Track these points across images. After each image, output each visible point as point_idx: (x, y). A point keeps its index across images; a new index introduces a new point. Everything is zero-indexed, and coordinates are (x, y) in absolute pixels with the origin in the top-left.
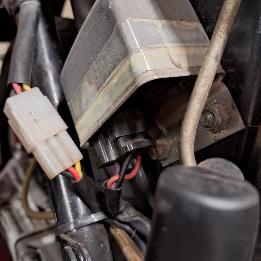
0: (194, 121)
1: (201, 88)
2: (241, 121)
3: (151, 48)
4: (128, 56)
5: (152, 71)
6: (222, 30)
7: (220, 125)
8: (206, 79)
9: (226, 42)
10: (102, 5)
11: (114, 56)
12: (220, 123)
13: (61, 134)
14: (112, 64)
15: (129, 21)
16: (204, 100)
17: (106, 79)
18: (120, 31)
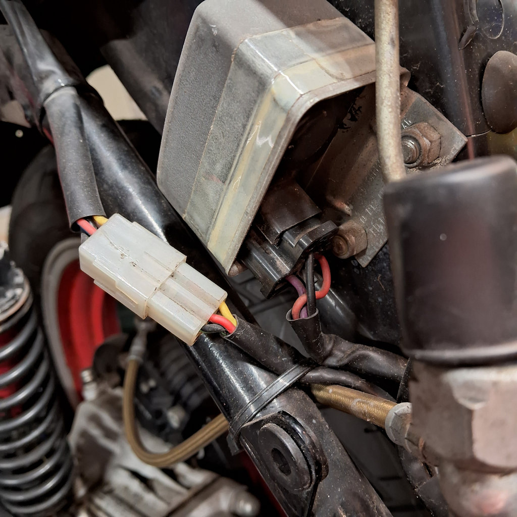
0: (394, 139)
1: (386, 90)
2: (458, 133)
3: (294, 65)
4: (266, 87)
5: (309, 94)
6: (386, 4)
7: (429, 150)
8: (389, 75)
9: (397, 17)
10: (201, 34)
11: (244, 99)
12: (428, 148)
13: (179, 269)
14: (243, 112)
15: (250, 40)
16: (397, 105)
17: (240, 140)
18: (241, 58)
